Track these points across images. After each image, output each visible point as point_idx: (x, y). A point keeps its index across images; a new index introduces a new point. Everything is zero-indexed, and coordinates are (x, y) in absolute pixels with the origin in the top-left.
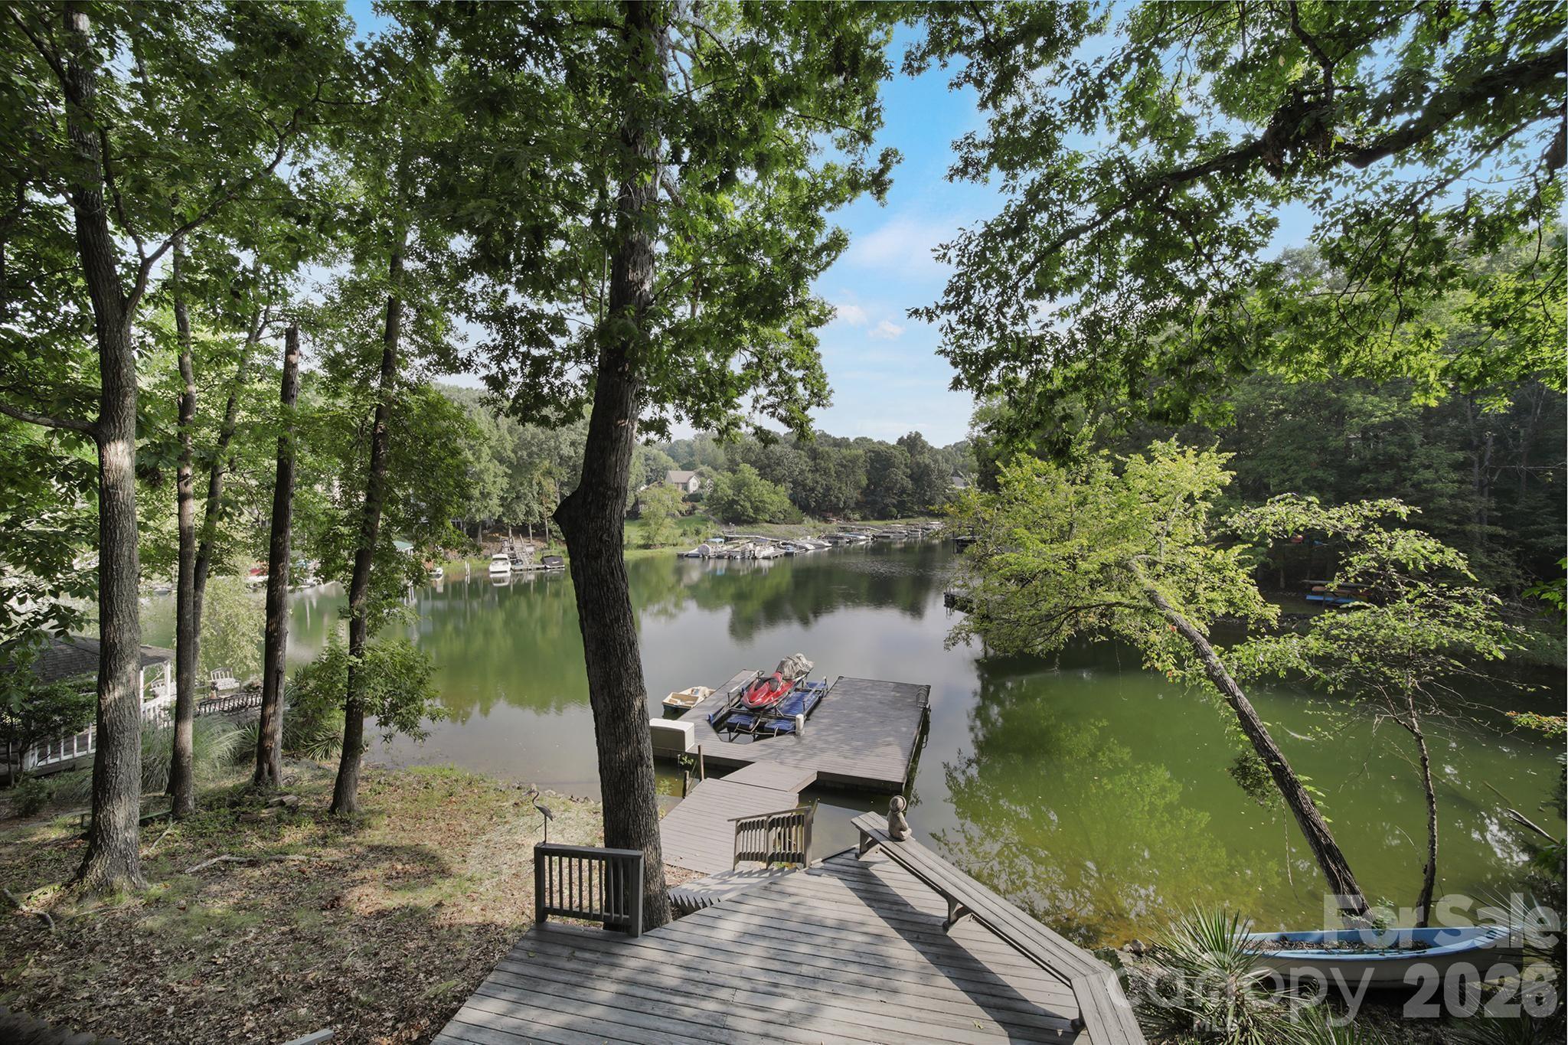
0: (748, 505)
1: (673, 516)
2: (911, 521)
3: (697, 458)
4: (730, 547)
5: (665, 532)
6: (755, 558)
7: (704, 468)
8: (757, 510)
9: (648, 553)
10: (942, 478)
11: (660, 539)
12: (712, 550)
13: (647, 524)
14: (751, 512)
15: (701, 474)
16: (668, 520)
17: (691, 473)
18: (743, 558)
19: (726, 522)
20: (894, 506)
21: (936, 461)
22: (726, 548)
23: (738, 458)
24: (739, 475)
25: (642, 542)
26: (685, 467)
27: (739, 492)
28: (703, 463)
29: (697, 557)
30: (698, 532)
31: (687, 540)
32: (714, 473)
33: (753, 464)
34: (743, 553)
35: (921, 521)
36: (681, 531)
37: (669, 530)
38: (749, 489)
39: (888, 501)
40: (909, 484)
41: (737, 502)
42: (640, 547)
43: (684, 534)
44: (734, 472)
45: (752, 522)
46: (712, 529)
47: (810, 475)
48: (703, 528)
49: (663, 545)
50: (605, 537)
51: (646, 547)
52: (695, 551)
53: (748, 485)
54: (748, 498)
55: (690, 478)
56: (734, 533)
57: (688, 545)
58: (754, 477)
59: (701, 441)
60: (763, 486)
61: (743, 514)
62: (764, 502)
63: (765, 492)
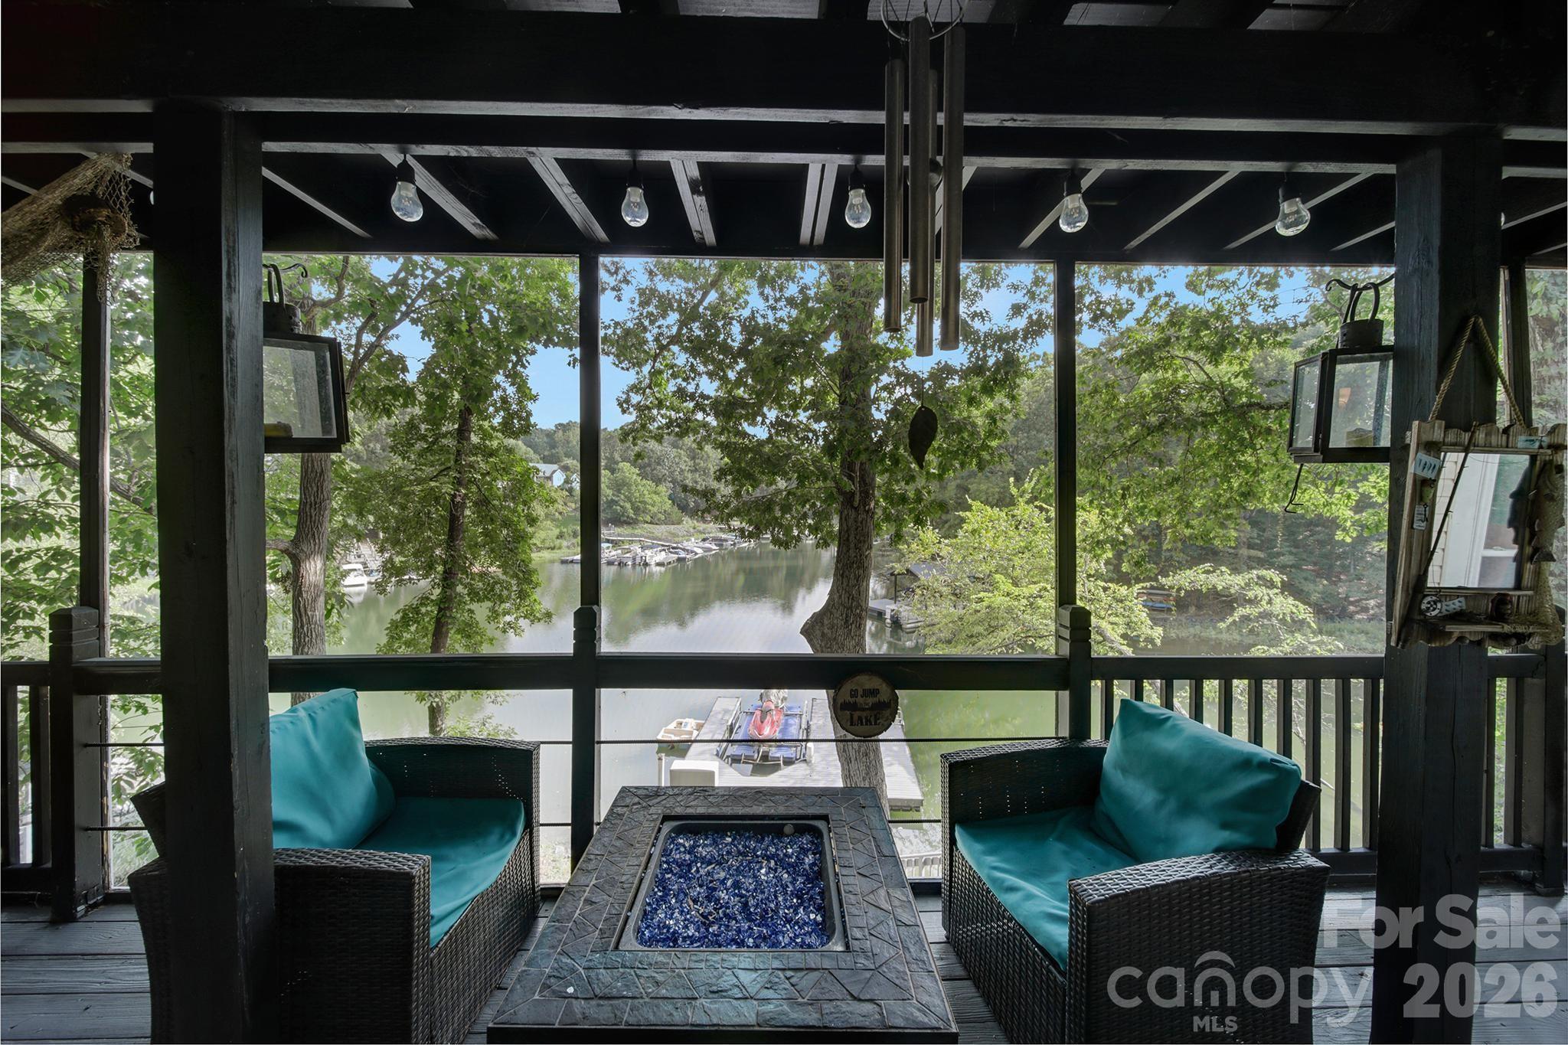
0: (628, 505)
3: (560, 450)
4: (619, 552)
6: (646, 564)
7: (570, 462)
8: (636, 510)
14: (631, 513)
15: (568, 469)
17: (555, 467)
18: (634, 565)
22: (615, 553)
23: (617, 456)
24: (617, 475)
26: (547, 460)
27: (619, 491)
28: (567, 456)
31: (565, 543)
33: (632, 463)
34: (634, 559)
36: (557, 532)
38: (629, 489)
41: (616, 503)
43: (561, 536)
44: (612, 471)
45: (634, 523)
47: (689, 475)
49: (538, 549)
52: (576, 555)
53: (629, 485)
54: (628, 499)
55: (554, 472)
56: (619, 535)
57: (568, 547)
58: (635, 477)
59: (564, 431)
60: (644, 485)
61: (623, 515)
62: (645, 503)
63: (646, 492)
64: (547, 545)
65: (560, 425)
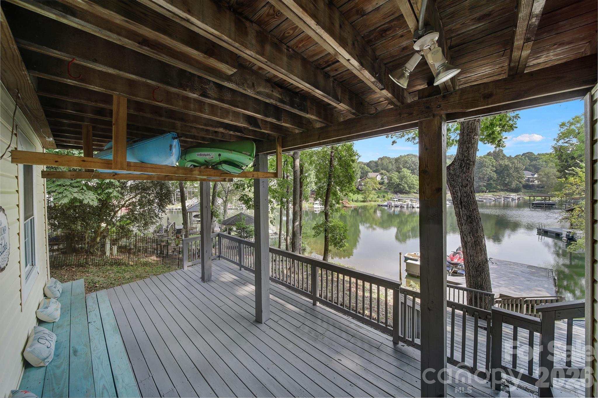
0: (406, 186)
1: (375, 189)
2: (496, 194)
3: (380, 167)
4: (401, 202)
5: (371, 196)
6: (413, 207)
7: (383, 171)
8: (410, 188)
9: (365, 204)
10: (518, 172)
11: (369, 199)
12: (393, 204)
13: (365, 193)
14: (407, 189)
15: (382, 174)
16: (374, 192)
17: (378, 173)
18: (407, 207)
19: (396, 193)
20: (484, 186)
21: (513, 163)
22: (399, 203)
23: (401, 166)
24: (402, 174)
25: (362, 200)
26: (374, 171)
27: (402, 180)
28: (382, 169)
29: (386, 206)
30: (384, 197)
31: (380, 200)
32: (388, 174)
33: (408, 168)
34: (407, 205)
35: (502, 194)
36: (377, 196)
37: (373, 195)
38: (406, 179)
39: (481, 184)
40: (495, 176)
41: (401, 185)
42: (362, 201)
43: (378, 197)
44: (399, 172)
45: (408, 193)
46: (390, 195)
48: (386, 195)
49: (370, 201)
50: (469, 179)
51: (364, 201)
52: (386, 203)
53: (406, 177)
54: (406, 183)
55: (377, 175)
56: (402, 197)
57: (381, 201)
58: (409, 174)
59: (381, 160)
60: (413, 177)
61: (404, 190)
62: (414, 184)
63: (414, 180)
64: (373, 200)
65: (380, 158)
